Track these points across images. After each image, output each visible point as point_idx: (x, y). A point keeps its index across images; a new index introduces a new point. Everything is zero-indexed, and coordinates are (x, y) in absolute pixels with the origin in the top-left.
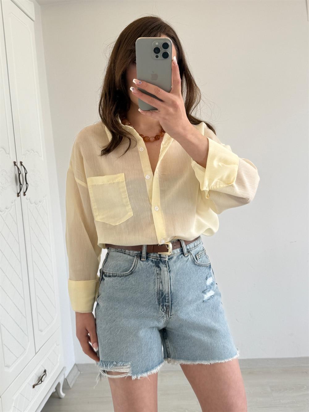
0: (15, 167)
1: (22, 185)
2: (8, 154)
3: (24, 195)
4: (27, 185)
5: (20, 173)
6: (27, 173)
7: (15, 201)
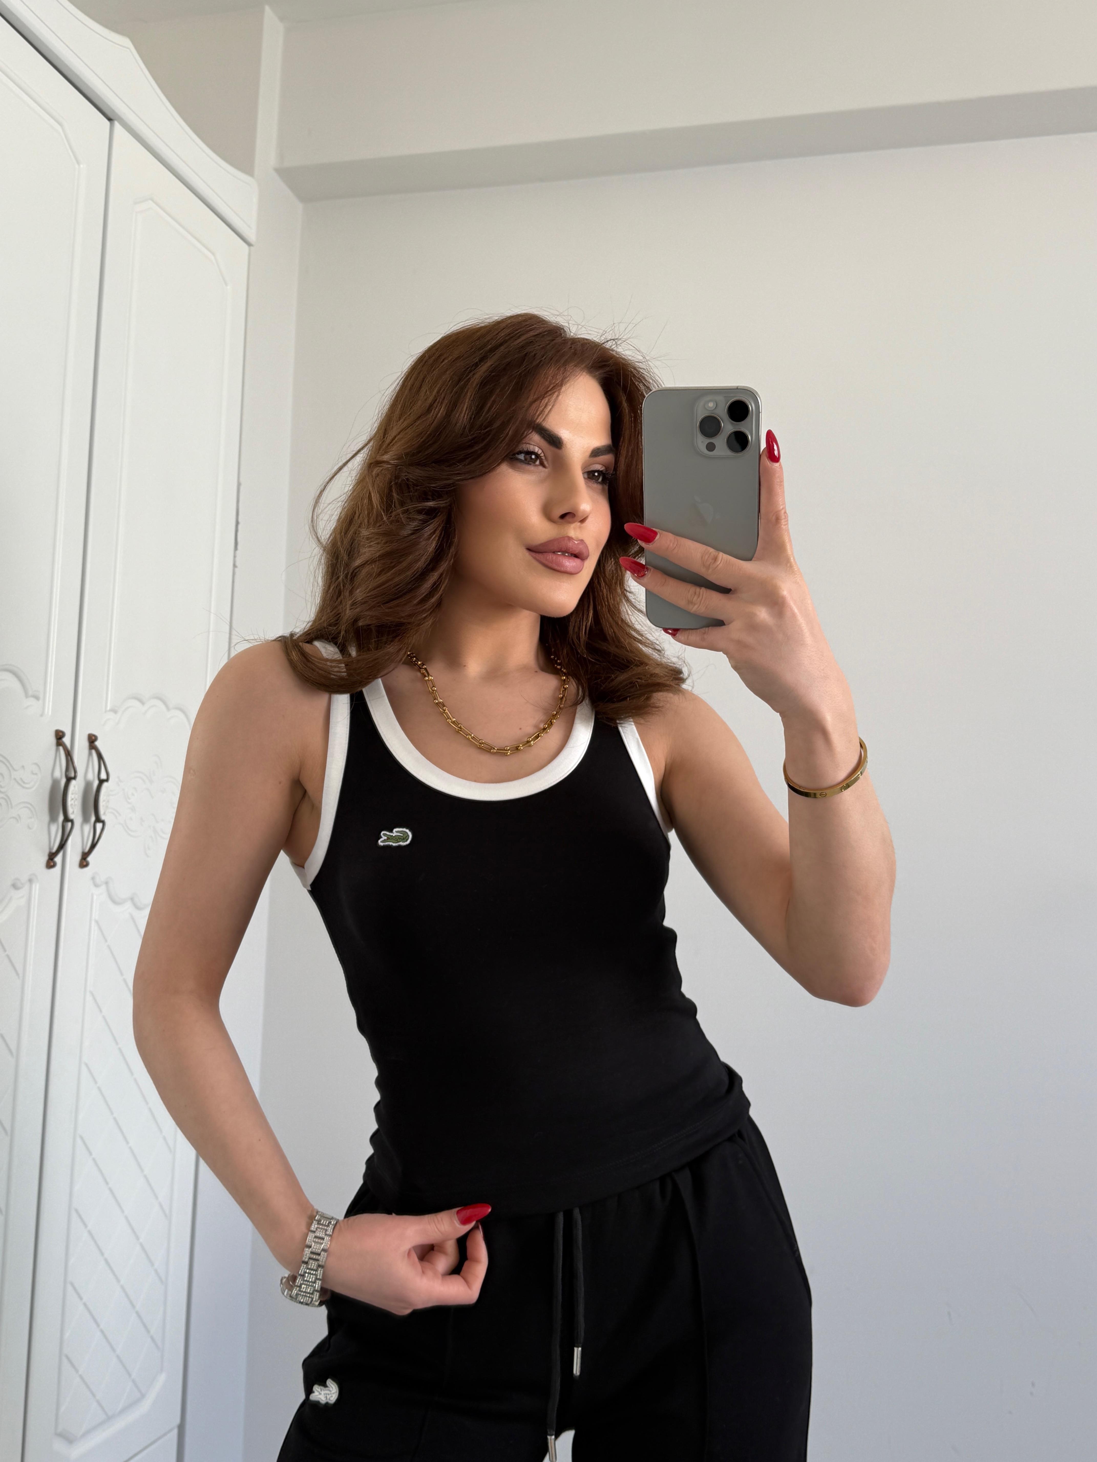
0: (57, 750)
1: (72, 821)
2: (37, 698)
3: (84, 863)
4: (99, 826)
5: (75, 778)
6: (107, 780)
7: (30, 881)
